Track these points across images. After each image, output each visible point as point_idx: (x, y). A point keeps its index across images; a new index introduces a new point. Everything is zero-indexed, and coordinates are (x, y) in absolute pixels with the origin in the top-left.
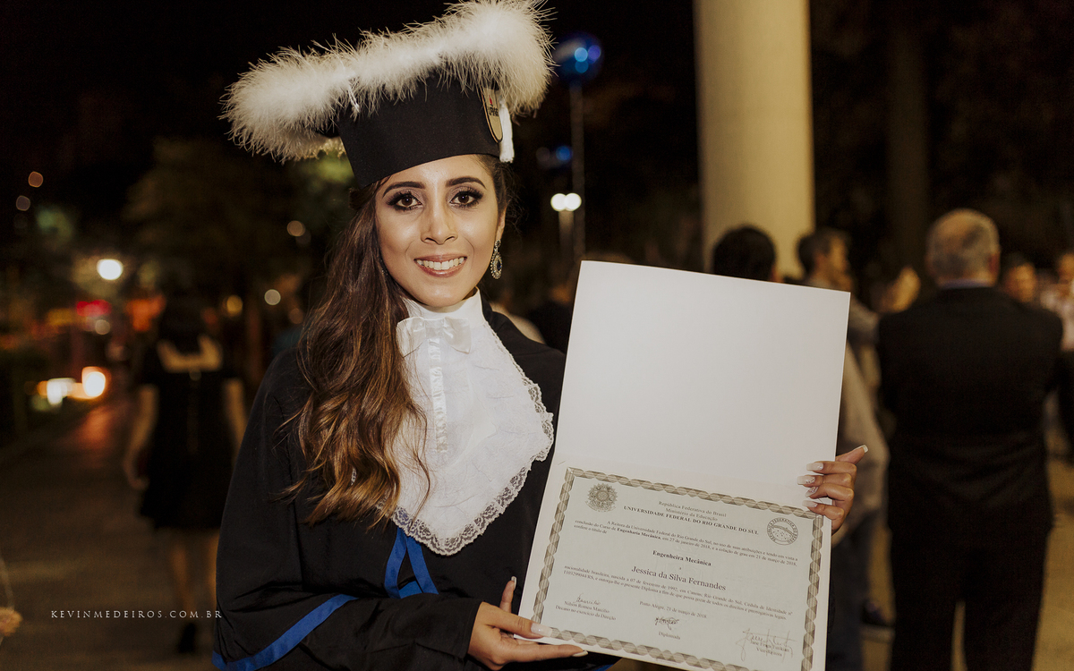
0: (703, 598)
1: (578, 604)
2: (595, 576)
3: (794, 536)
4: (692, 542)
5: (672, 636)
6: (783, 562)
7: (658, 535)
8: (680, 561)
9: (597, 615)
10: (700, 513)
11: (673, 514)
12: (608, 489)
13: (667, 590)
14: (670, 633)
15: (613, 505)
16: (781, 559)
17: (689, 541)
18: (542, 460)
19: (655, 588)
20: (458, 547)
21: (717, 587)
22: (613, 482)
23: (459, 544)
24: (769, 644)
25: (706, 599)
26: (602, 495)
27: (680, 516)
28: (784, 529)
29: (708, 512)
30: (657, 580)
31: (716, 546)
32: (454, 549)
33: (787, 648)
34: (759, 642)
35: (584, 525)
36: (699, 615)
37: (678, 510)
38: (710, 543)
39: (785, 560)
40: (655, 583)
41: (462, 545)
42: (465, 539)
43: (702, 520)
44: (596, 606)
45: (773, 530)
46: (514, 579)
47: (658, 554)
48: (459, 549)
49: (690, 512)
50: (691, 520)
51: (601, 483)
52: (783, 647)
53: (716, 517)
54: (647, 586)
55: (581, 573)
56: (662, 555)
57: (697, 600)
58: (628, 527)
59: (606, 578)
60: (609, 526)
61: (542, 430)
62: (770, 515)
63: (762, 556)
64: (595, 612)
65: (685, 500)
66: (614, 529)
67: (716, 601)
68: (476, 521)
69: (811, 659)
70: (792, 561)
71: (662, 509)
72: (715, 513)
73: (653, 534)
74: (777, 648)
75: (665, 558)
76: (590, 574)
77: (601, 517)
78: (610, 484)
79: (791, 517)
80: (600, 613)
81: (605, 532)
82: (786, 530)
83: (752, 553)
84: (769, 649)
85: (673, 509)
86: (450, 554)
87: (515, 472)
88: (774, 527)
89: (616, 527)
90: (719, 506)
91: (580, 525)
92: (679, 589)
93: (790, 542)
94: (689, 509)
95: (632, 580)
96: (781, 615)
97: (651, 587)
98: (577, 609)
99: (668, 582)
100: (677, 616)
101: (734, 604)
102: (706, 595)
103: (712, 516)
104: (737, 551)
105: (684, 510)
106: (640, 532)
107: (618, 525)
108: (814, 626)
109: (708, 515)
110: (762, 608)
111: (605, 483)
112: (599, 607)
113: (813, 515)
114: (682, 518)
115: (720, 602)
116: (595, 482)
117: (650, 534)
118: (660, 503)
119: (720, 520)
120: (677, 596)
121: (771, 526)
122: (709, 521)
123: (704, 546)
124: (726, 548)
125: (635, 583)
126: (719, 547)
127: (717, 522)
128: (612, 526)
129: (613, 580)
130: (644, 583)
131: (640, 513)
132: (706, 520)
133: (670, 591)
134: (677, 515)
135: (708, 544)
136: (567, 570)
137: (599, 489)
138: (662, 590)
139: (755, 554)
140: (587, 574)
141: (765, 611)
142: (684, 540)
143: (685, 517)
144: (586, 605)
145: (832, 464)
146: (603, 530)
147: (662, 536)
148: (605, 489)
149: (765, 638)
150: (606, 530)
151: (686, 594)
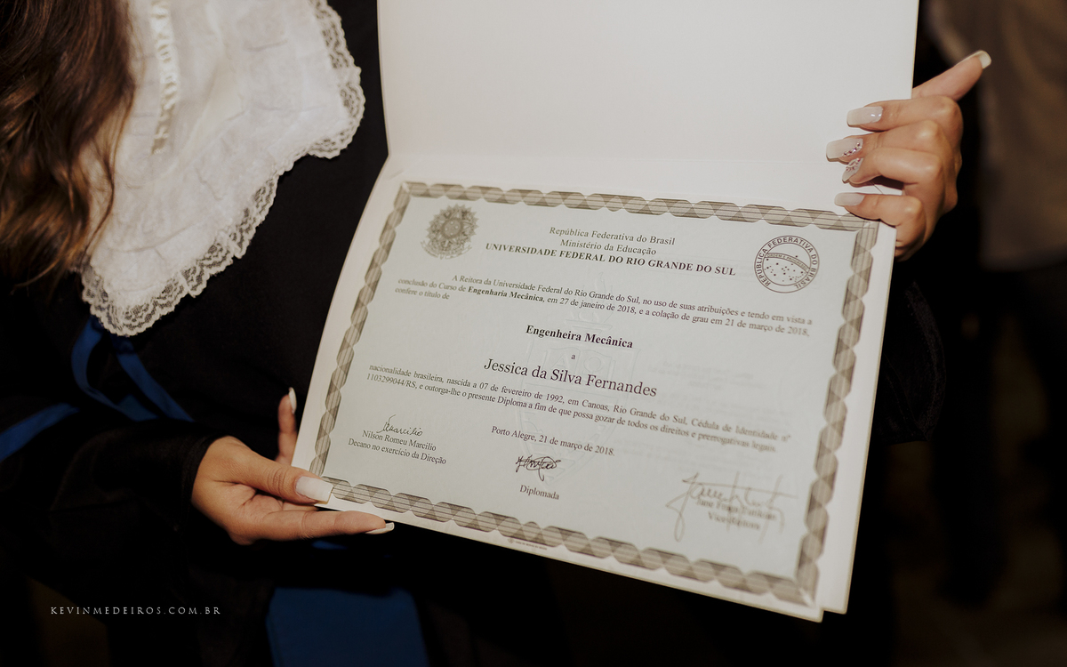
0: (611, 414)
1: (384, 434)
2: (419, 381)
3: (810, 273)
4: (601, 302)
5: (542, 494)
6: (780, 330)
7: (540, 294)
8: (574, 342)
9: (415, 456)
10: (624, 243)
11: (572, 249)
12: (464, 213)
13: (543, 402)
14: (542, 487)
15: (466, 244)
16: (776, 324)
17: (595, 301)
18: (330, 156)
19: (524, 399)
20: (148, 319)
21: (641, 390)
22: (473, 199)
23: (149, 316)
24: (735, 504)
25: (617, 416)
26: (452, 227)
27: (585, 251)
28: (789, 258)
29: (641, 239)
30: (529, 383)
31: (646, 308)
32: (140, 325)
33: (773, 512)
34: (715, 501)
35: (413, 288)
36: (600, 449)
37: (583, 240)
38: (636, 301)
39: (785, 325)
40: (524, 388)
41: (156, 317)
42: (162, 306)
43: (626, 255)
44: (414, 438)
45: (766, 264)
46: (292, 394)
47: (536, 331)
48: (150, 324)
49: (604, 242)
50: (606, 258)
51: (453, 203)
52: (765, 510)
53: (654, 246)
54: (509, 396)
55: (398, 377)
56: (541, 333)
57: (598, 418)
58: (488, 282)
59: (438, 384)
60: (454, 284)
61: (340, 101)
62: (763, 232)
63: (737, 319)
64: (412, 450)
65: (602, 220)
66: (462, 289)
67: (635, 419)
68: (186, 274)
69: (822, 535)
70: (798, 325)
71: (554, 243)
72: (654, 240)
73: (531, 293)
74: (752, 513)
75: (548, 339)
76: (412, 378)
77: (444, 268)
78: (467, 204)
79: (810, 232)
80: (420, 451)
81: (446, 297)
82: (794, 260)
83: (718, 316)
84: (736, 515)
85: (574, 239)
86: (133, 333)
87: (260, 181)
88: (769, 255)
89: (467, 285)
90: (665, 224)
91: (405, 286)
92: (565, 399)
93: (801, 284)
94: (605, 236)
95: (482, 385)
96: (766, 442)
97: (516, 398)
98: (383, 444)
99: (549, 386)
100: (555, 452)
101: (671, 424)
102: (616, 409)
103: (645, 246)
104: (688, 312)
105: (595, 240)
106: (508, 290)
107: (471, 280)
108: (836, 463)
109: (641, 246)
110: (727, 429)
111: (461, 203)
112: (419, 440)
113: (858, 222)
114: (588, 257)
115: (644, 420)
116: (444, 203)
117: (525, 293)
118: (552, 230)
119: (663, 253)
120: (562, 412)
121: (765, 254)
122: (639, 256)
123: (622, 308)
124: (668, 310)
125: (487, 392)
126: (652, 308)
127: (656, 257)
128: (458, 284)
129: (450, 387)
130: (504, 390)
131: (513, 253)
132: (633, 256)
133: (548, 404)
134: (579, 250)
135: (631, 305)
136: (372, 372)
137: (448, 215)
138: (534, 401)
139: (724, 318)
140: (406, 378)
141: (732, 435)
142: (588, 300)
143: (594, 252)
144: (398, 436)
145: (900, 105)
146: (442, 292)
147: (546, 295)
148: (458, 215)
149: (727, 493)
150: (449, 292)
151: (580, 409)
